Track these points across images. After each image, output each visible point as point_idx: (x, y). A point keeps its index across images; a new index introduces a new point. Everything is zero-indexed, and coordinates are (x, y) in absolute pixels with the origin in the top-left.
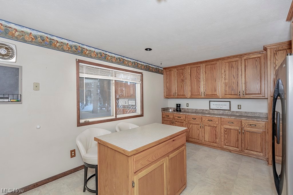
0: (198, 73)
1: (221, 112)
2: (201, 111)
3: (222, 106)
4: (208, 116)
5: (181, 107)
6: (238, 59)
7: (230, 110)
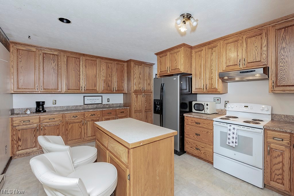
0: (77, 65)
1: (95, 106)
2: (75, 107)
3: (95, 101)
4: (91, 111)
5: (45, 106)
6: (112, 62)
7: (102, 103)
